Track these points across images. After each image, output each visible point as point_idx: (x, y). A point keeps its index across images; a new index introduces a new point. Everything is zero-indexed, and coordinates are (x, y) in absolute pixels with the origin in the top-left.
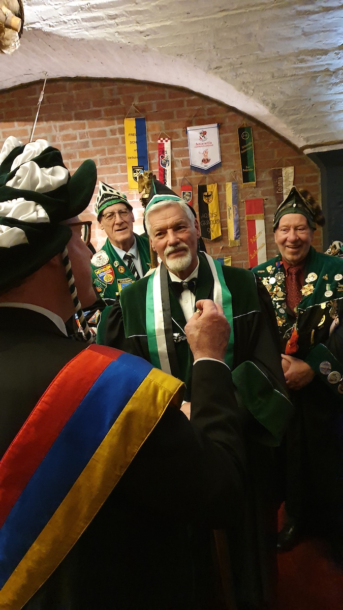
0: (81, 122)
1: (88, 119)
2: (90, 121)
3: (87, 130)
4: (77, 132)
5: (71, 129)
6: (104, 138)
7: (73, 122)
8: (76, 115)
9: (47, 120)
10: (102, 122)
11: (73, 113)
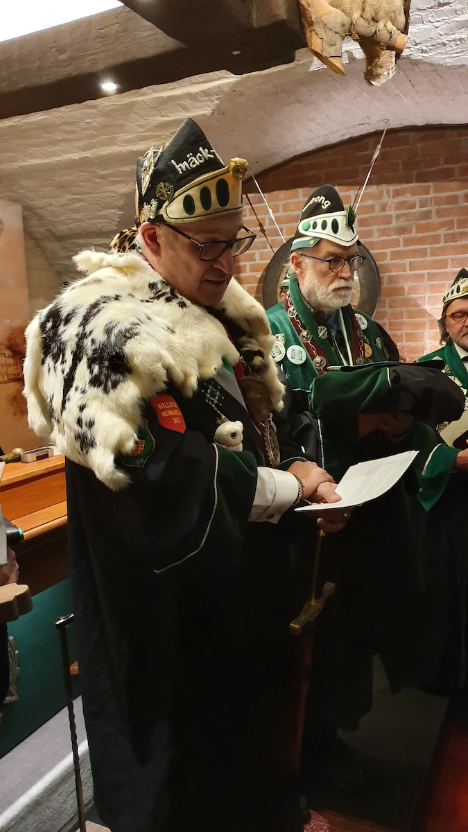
0: (424, 184)
1: (434, 180)
2: (437, 183)
3: (431, 195)
4: (416, 199)
5: (409, 195)
6: (454, 206)
7: (412, 185)
8: (418, 175)
9: (378, 183)
10: (454, 184)
11: (415, 173)
